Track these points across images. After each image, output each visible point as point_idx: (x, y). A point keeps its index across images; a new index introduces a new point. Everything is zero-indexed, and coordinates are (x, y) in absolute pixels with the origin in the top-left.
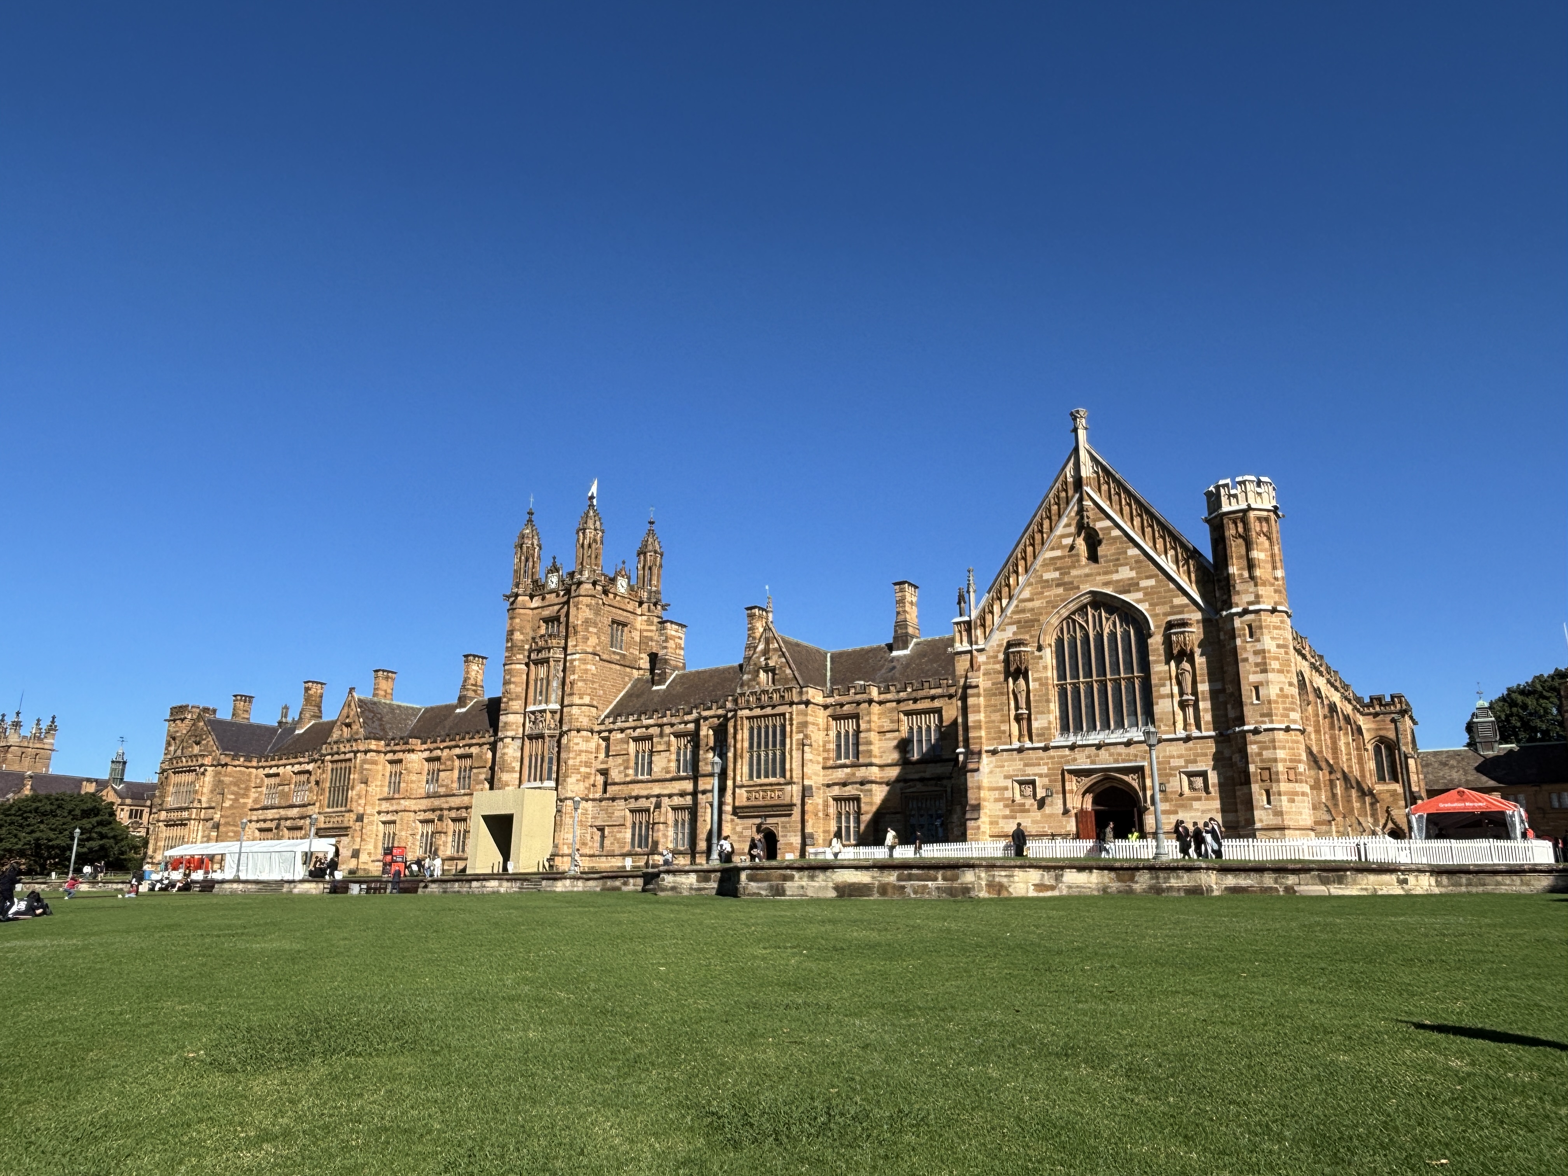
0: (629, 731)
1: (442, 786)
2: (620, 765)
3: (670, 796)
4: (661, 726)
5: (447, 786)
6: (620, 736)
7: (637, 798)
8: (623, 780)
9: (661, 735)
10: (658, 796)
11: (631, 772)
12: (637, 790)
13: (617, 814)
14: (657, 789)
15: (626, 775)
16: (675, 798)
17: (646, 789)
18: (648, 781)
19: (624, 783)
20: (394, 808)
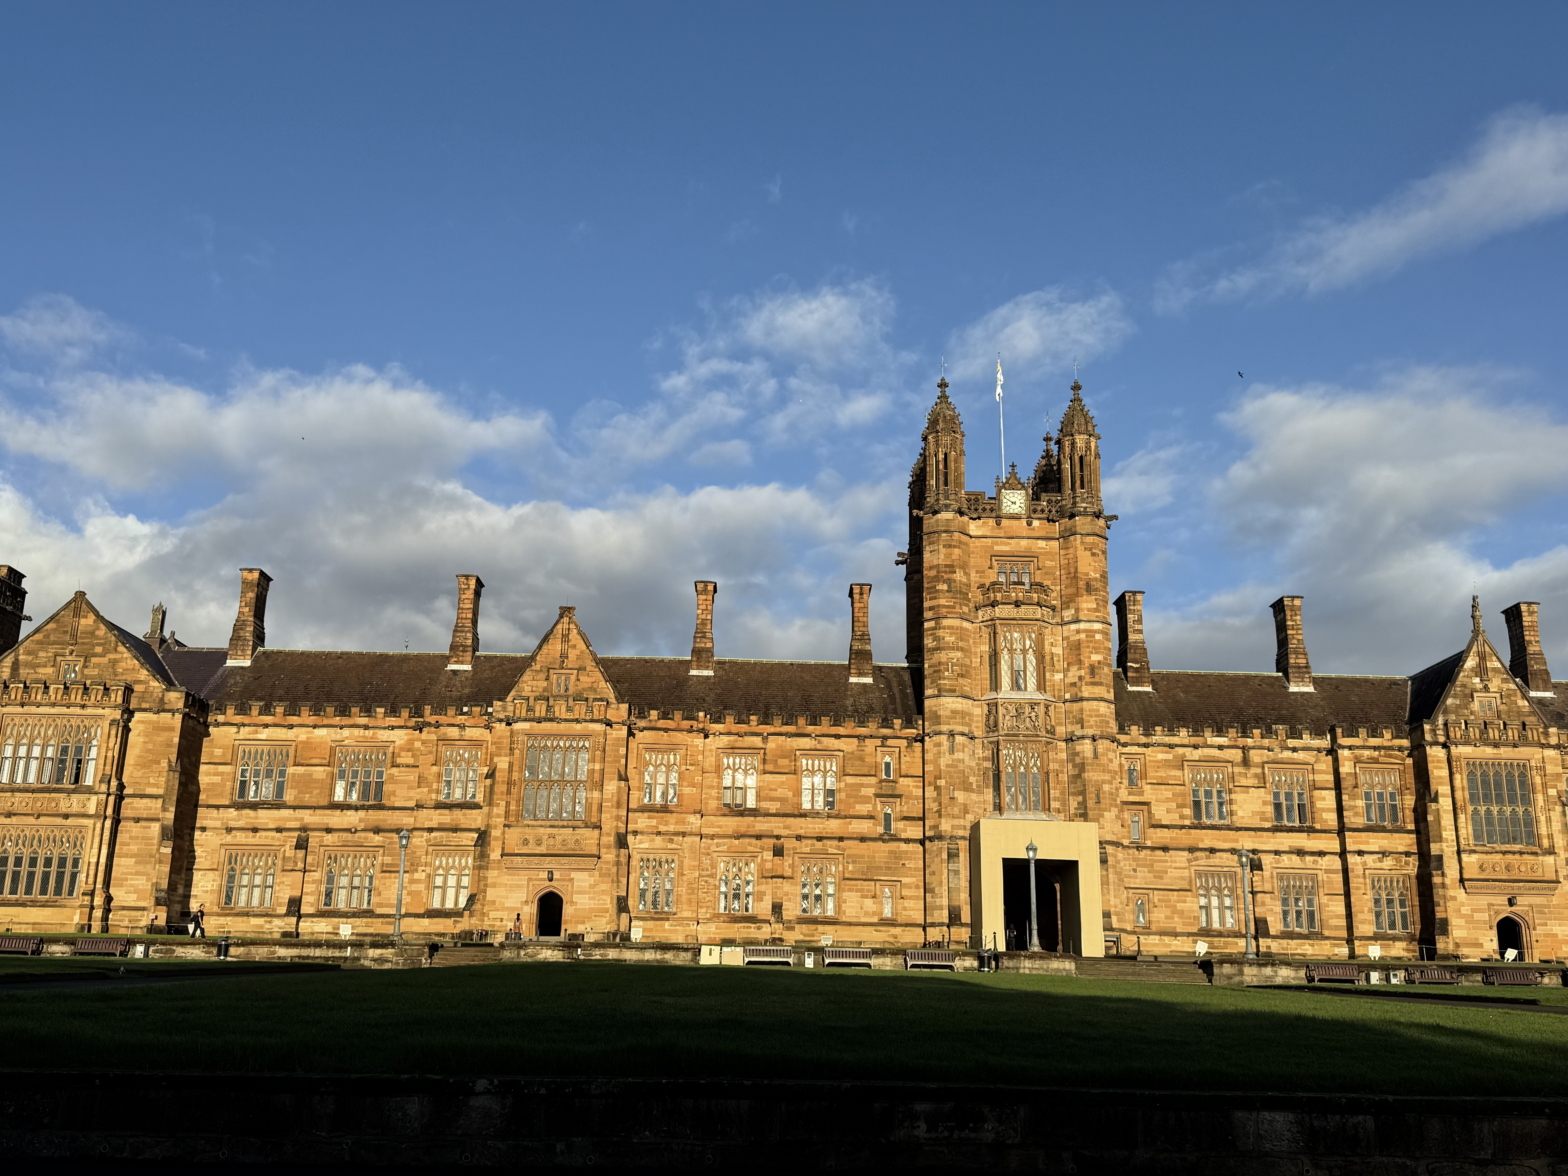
0: (1181, 750)
1: (772, 799)
2: (1168, 800)
3: (1277, 853)
4: (1245, 749)
5: (782, 800)
6: (1162, 756)
7: (1212, 851)
8: (1180, 823)
9: (1246, 762)
10: (1254, 851)
11: (1188, 812)
12: (1208, 839)
13: (1173, 873)
14: (1247, 842)
15: (1182, 817)
16: (1285, 857)
17: (1225, 841)
18: (1229, 828)
19: (1182, 827)
20: (671, 828)
